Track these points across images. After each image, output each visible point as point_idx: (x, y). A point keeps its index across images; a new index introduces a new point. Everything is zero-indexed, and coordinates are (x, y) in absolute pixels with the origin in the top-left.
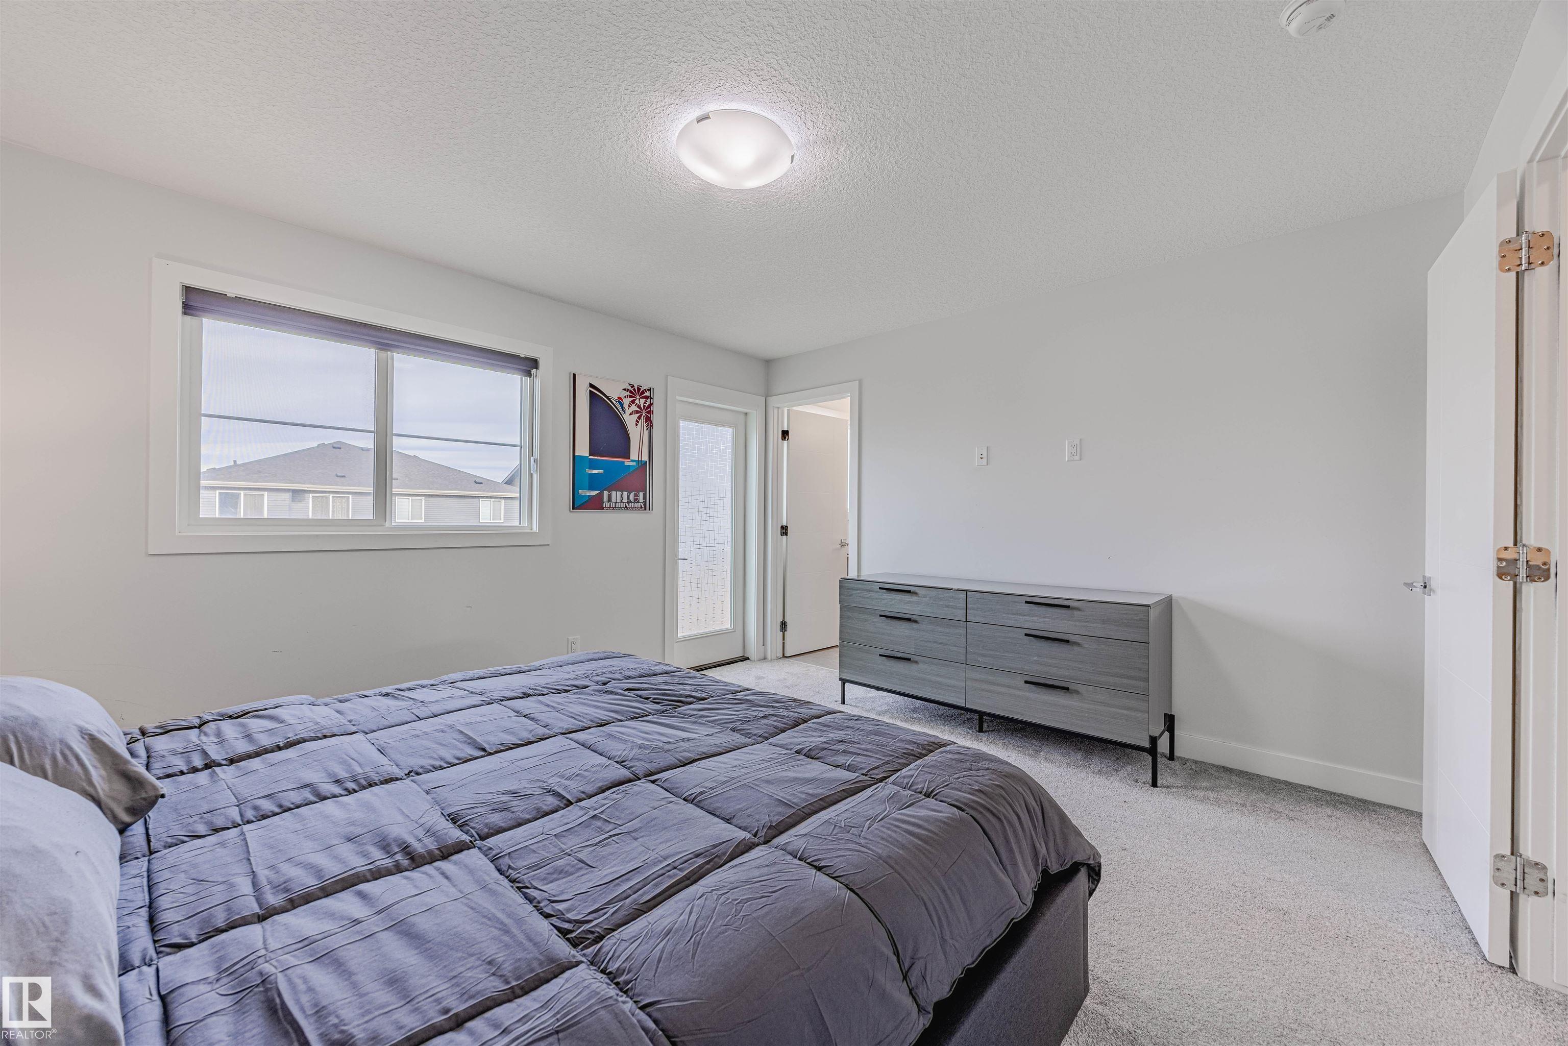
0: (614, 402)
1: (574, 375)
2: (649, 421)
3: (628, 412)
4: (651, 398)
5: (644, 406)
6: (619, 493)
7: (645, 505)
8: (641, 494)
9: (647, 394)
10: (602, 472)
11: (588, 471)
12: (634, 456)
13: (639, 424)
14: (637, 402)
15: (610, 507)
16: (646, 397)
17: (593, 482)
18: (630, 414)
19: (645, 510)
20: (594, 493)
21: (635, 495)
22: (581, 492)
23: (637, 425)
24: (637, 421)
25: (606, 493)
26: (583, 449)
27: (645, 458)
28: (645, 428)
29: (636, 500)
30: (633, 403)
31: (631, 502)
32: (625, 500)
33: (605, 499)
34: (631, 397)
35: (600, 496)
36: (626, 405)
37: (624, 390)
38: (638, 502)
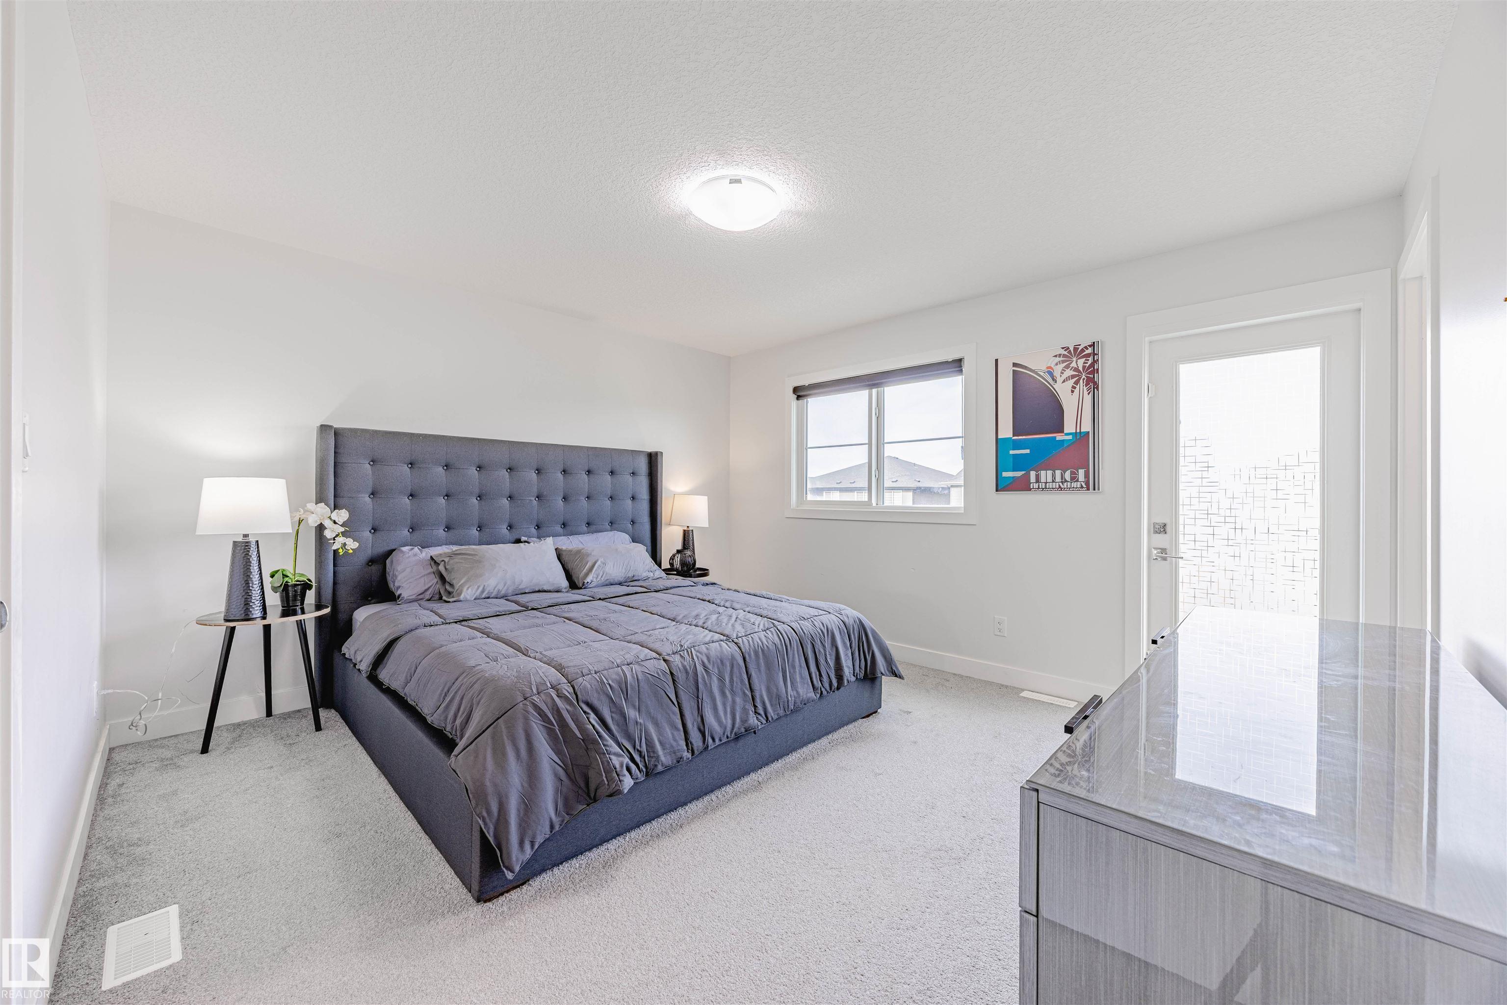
0: (1042, 374)
1: (997, 361)
2: (1093, 384)
3: (1060, 380)
4: (1094, 354)
5: (1084, 367)
6: (1050, 473)
7: (1087, 483)
8: (1081, 472)
9: (1090, 350)
10: (1028, 451)
11: (1012, 452)
12: (1069, 426)
13: (1076, 391)
14: (1074, 365)
15: (1039, 488)
16: (1088, 355)
17: (1018, 463)
18: (1064, 381)
19: (1088, 489)
20: (1019, 474)
21: (1072, 473)
22: (1005, 474)
23: (1073, 392)
24: (1074, 387)
25: (1033, 474)
26: (1006, 431)
27: (1087, 427)
28: (1086, 393)
29: (1074, 479)
30: (1067, 367)
31: (1066, 481)
32: (1058, 479)
33: (1033, 479)
34: (1063, 362)
35: (1027, 476)
36: (1057, 374)
37: (1056, 356)
38: (1077, 481)
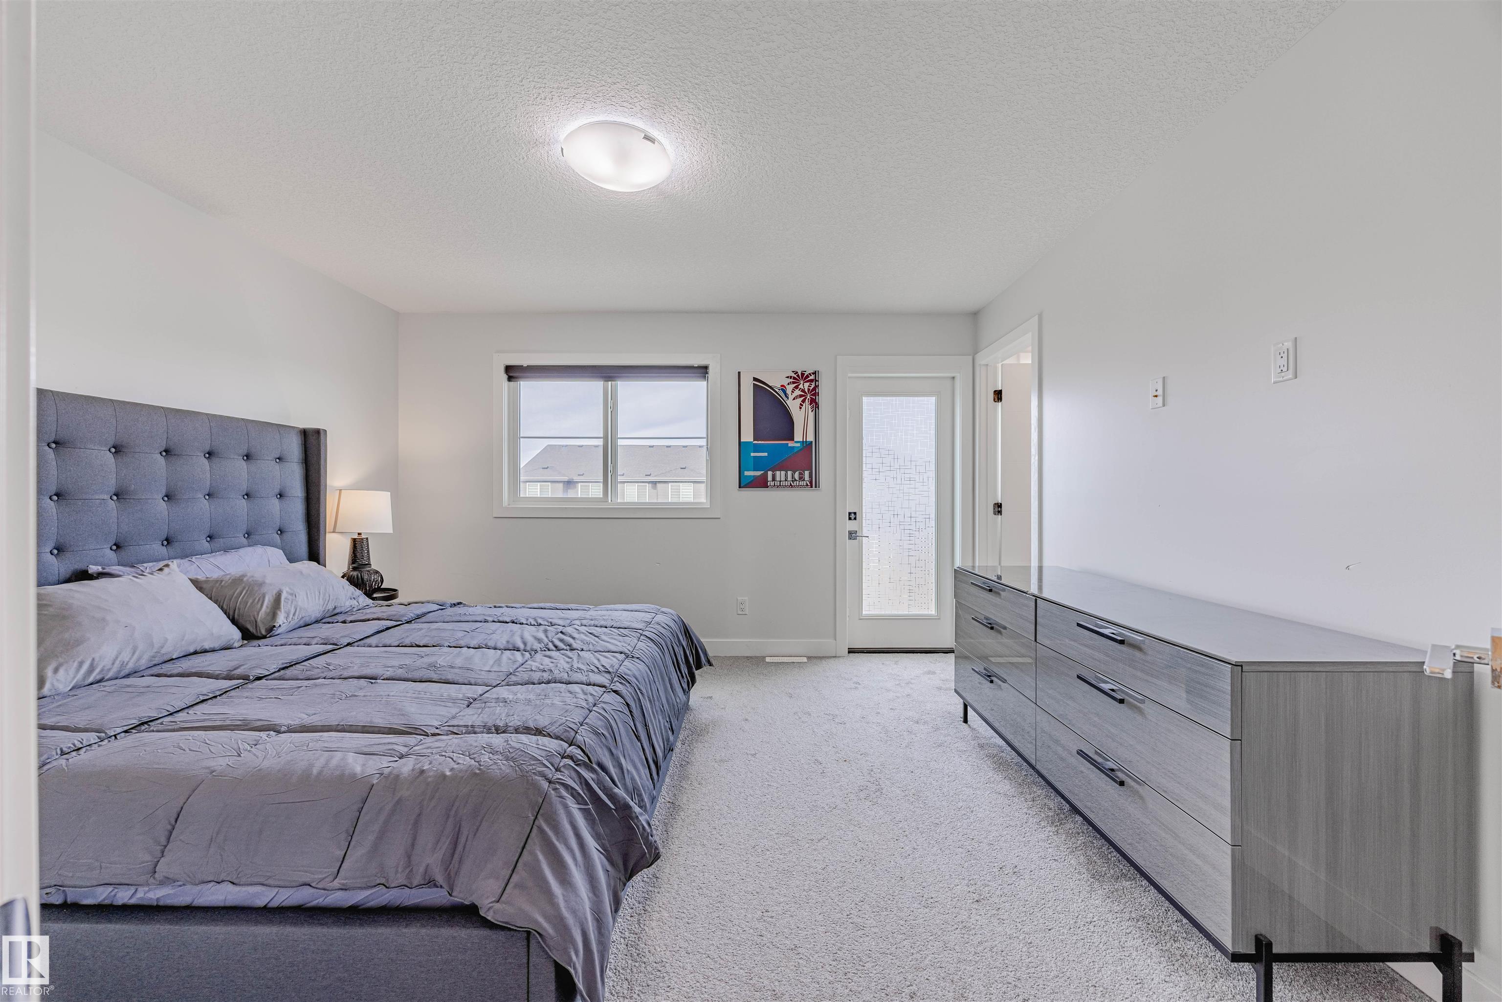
0: (777, 390)
1: (739, 373)
2: (814, 403)
3: (791, 397)
4: (816, 381)
5: (809, 390)
6: (783, 473)
7: (811, 482)
8: (807, 473)
9: (812, 377)
10: (766, 454)
11: (752, 454)
12: (798, 437)
13: (803, 407)
14: (801, 386)
15: (775, 485)
16: (811, 381)
17: (758, 464)
18: (794, 399)
19: (812, 487)
20: (758, 473)
21: (800, 474)
22: (747, 473)
23: (800, 408)
24: (801, 405)
25: (770, 473)
26: (748, 436)
27: (810, 438)
28: (810, 410)
29: (801, 478)
30: (796, 387)
31: (796, 480)
32: (790, 478)
33: (770, 478)
34: (794, 383)
35: (765, 476)
36: (789, 391)
37: (788, 377)
38: (804, 480)
